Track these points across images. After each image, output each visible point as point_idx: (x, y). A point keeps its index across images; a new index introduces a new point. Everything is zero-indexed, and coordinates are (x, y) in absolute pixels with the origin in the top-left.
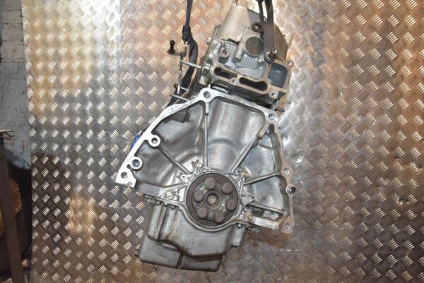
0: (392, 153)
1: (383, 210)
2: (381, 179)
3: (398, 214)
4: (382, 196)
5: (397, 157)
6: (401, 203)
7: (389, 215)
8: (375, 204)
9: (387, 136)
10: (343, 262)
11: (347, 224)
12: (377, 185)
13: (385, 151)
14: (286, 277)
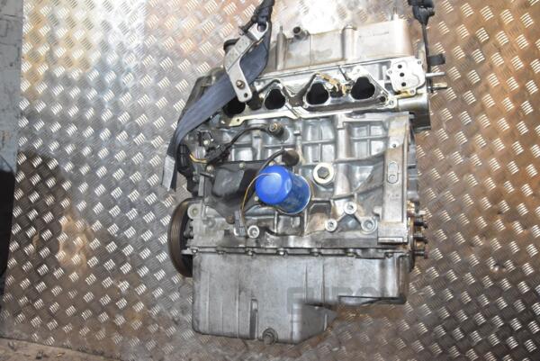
0: (495, 207)
1: (474, 275)
2: (477, 238)
3: (491, 283)
4: (474, 259)
5: (500, 213)
6: (496, 269)
7: (479, 283)
8: (465, 267)
9: (491, 184)
10: (418, 334)
11: (429, 288)
12: (470, 244)
13: (486, 203)
14: (344, 348)
